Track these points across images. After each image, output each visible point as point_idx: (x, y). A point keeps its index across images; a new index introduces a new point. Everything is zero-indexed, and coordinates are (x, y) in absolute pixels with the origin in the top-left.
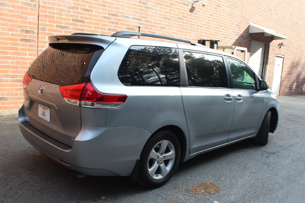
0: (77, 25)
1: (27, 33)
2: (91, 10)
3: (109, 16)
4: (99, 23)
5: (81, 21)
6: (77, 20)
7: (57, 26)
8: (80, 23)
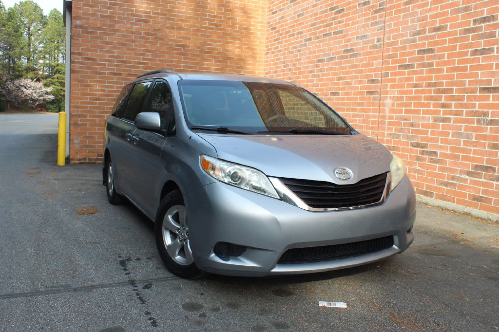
0: (423, 59)
1: (372, 83)
2: (444, 26)
3: (475, 26)
5: (429, 51)
6: (424, 50)
7: (400, 67)
8: (428, 53)
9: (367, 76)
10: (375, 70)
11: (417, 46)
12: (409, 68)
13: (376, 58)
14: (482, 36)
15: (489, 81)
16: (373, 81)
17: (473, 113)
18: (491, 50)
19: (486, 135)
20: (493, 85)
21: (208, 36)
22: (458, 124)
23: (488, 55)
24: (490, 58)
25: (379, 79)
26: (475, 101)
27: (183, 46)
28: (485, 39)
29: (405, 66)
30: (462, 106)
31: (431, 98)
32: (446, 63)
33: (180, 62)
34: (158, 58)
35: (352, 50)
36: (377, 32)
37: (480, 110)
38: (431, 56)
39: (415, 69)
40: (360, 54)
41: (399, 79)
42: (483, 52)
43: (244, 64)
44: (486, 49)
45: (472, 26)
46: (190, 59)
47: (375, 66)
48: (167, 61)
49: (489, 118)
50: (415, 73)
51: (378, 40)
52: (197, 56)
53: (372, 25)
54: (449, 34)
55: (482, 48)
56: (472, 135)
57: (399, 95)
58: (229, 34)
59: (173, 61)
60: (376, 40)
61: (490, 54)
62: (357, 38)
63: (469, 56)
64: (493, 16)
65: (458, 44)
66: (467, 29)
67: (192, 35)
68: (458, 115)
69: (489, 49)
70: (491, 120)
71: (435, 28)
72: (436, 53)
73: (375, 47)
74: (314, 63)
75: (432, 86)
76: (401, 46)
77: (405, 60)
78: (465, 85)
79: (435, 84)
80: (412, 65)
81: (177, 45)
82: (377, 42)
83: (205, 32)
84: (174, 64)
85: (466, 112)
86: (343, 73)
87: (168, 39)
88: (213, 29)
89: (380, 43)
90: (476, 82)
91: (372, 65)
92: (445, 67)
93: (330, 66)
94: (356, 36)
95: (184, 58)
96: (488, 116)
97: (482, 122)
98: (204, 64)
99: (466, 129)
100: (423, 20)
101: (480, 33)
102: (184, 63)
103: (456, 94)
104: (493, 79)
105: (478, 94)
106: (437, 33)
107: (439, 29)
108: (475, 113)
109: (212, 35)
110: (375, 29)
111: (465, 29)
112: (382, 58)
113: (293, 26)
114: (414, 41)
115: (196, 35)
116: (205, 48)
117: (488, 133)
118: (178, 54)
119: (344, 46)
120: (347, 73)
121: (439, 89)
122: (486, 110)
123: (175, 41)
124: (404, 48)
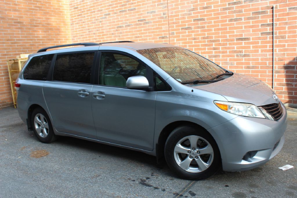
0: (197, 24)
1: (163, 39)
2: (209, 6)
3: (229, 7)
4: (219, 17)
5: (201, 20)
6: (198, 19)
7: (182, 29)
8: (201, 21)
9: (158, 35)
10: (164, 31)
11: (192, 17)
12: (189, 29)
13: (163, 24)
14: (235, 12)
15: (242, 35)
16: (163, 38)
17: (234, 52)
18: (241, 19)
19: (242, 62)
20: (244, 37)
21: (34, 15)
22: (225, 58)
23: (239, 22)
24: (241, 23)
25: (168, 36)
26: (234, 45)
27: (19, 23)
28: (236, 14)
29: (185, 28)
30: (226, 48)
31: (206, 45)
32: (213, 26)
33: (19, 34)
34: (3, 32)
35: (145, 20)
36: (162, 9)
37: (238, 50)
38: (203, 22)
39: (193, 30)
40: (151, 22)
41: (182, 36)
42: (236, 20)
43: (60, 32)
44: (238, 18)
45: (227, 6)
46: (25, 31)
47: (163, 29)
48: (10, 34)
49: (244, 54)
50: (193, 32)
51: (164, 14)
52: (30, 29)
53: (158, 5)
54: (214, 10)
55: (235, 18)
56: (234, 63)
57: (183, 45)
58: (48, 13)
59: (13, 34)
60: (162, 14)
61: (240, 21)
62: (148, 13)
63: (228, 22)
64: (239, 1)
65: (220, 16)
66: (225, 8)
67: (24, 15)
68: (224, 53)
69: (240, 18)
70: (245, 55)
71: (204, 7)
72: (206, 21)
73: (162, 18)
74: (115, 28)
75: (206, 39)
76: (181, 17)
77: (185, 25)
78: (227, 37)
79: (207, 38)
80: (190, 27)
81: (15, 22)
82: (163, 15)
83: (32, 12)
84: (15, 35)
85: (229, 51)
86: (139, 34)
87: (8, 18)
88: (37, 10)
89: (166, 15)
90: (234, 36)
91: (161, 28)
92: (213, 28)
93: (128, 30)
94: (146, 12)
95: (21, 31)
96: (243, 53)
97: (240, 56)
98: (34, 34)
99: (230, 60)
100: (195, 3)
101: (233, 10)
102: (22, 34)
103: (222, 42)
104: (243, 34)
105: (235, 42)
106: (205, 10)
107: (206, 8)
108: (235, 52)
109: (37, 14)
110: (161, 8)
111: (223, 8)
112: (168, 24)
113: (93, 6)
114: (190, 14)
115: (26, 14)
116: (34, 23)
117: (244, 61)
118: (17, 28)
119: (138, 18)
120: (142, 33)
121: (210, 40)
122: (241, 50)
123: (13, 19)
124: (184, 18)
